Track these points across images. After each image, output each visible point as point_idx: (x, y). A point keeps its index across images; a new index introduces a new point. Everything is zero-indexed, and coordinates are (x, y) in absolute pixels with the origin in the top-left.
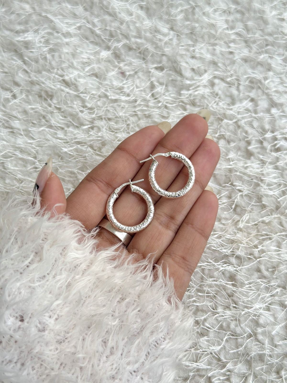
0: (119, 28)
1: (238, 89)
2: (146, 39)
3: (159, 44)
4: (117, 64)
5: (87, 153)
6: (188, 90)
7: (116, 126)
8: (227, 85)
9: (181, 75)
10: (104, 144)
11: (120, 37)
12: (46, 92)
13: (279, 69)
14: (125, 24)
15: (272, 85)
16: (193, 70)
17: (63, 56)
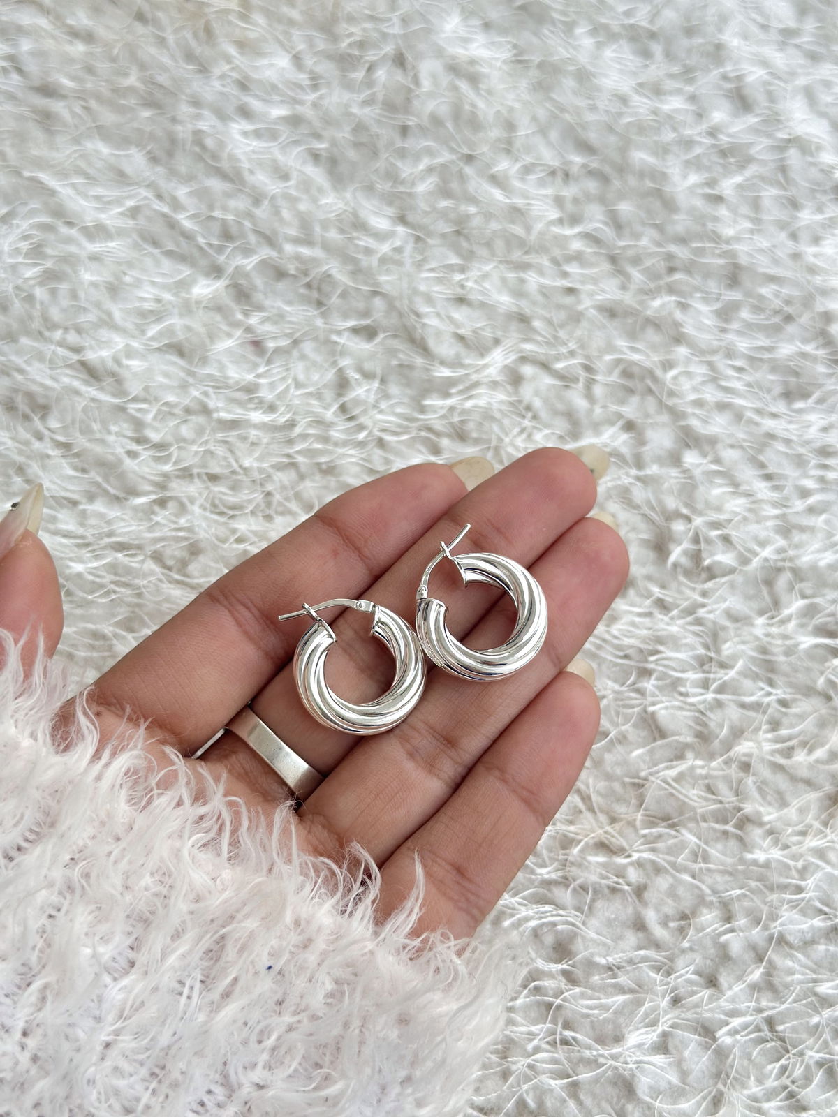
0: (250, 215)
1: (589, 396)
2: (326, 246)
3: (365, 261)
4: (240, 316)
5: (145, 576)
6: (447, 395)
7: (231, 499)
8: (558, 383)
9: (424, 349)
10: (195, 550)
11: (252, 238)
12: (30, 396)
13: (705, 338)
14: (266, 202)
15: (686, 385)
16: (461, 338)
17: (82, 294)
